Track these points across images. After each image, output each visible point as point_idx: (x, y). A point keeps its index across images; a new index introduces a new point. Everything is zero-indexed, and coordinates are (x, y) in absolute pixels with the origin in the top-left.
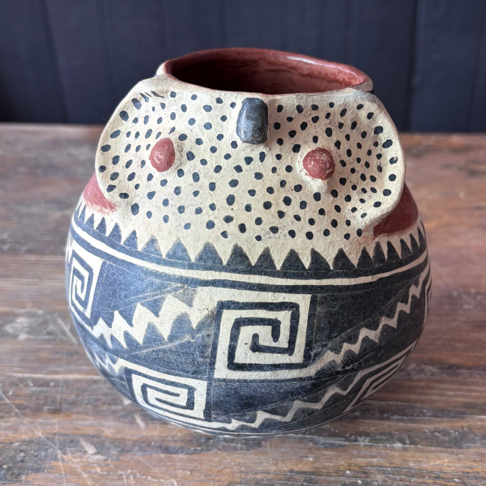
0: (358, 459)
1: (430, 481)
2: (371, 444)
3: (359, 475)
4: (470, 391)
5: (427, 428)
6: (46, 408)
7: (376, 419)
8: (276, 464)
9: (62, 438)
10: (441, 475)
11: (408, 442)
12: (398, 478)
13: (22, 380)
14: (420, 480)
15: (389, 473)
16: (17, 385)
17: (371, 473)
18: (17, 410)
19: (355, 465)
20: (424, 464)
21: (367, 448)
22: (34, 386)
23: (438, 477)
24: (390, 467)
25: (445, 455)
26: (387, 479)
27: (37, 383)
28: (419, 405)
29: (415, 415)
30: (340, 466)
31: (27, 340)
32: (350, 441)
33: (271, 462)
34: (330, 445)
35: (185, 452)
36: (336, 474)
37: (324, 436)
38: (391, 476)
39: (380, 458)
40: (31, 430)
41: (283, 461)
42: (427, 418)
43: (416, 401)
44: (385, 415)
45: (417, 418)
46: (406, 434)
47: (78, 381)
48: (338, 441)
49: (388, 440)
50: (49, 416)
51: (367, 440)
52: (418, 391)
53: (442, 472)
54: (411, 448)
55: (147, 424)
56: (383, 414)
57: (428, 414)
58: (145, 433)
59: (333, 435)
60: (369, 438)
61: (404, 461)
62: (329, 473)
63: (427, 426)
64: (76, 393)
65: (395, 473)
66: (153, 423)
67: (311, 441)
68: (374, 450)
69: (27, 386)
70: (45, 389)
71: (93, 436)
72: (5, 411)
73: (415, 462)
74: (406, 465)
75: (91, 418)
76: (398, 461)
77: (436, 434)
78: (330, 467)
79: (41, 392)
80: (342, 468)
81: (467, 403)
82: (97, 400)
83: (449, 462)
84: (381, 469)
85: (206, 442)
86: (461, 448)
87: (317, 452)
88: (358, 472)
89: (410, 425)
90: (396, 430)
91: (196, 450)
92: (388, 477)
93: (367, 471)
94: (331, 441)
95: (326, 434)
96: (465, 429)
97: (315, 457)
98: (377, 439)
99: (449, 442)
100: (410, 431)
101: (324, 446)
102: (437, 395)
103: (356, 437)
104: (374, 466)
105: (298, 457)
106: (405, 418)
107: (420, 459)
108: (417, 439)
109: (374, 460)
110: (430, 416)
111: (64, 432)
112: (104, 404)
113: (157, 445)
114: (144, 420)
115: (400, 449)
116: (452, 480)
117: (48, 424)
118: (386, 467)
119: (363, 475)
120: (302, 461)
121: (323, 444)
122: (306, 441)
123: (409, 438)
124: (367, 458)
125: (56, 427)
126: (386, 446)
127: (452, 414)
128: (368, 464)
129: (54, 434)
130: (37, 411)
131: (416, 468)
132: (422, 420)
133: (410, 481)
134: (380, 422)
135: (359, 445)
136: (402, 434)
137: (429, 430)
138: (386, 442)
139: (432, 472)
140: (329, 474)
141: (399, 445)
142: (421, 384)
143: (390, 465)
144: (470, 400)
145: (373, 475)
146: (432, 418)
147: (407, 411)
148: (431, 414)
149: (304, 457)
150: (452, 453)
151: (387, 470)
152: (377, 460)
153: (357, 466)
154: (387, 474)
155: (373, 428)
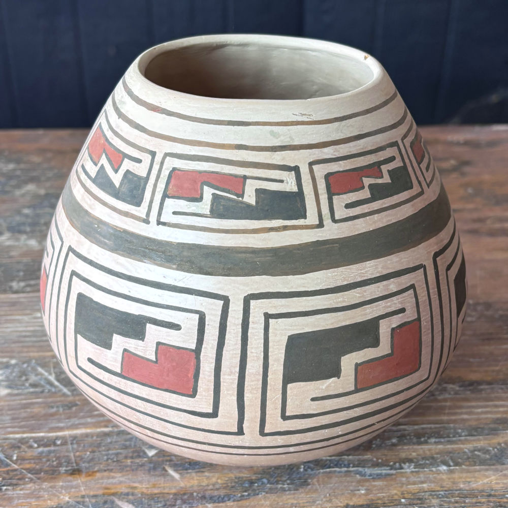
0: (409, 487)
1: (483, 500)
2: (417, 470)
3: (415, 502)
4: (496, 406)
5: (466, 448)
6: (63, 469)
7: (414, 444)
8: (330, 501)
9: (94, 501)
10: (493, 493)
11: (452, 464)
12: (453, 500)
13: (23, 441)
14: (474, 500)
15: (443, 497)
16: (19, 447)
17: (425, 499)
18: (29, 475)
19: (408, 493)
20: (473, 484)
21: (414, 474)
22: (39, 446)
23: (490, 495)
24: (442, 491)
25: (491, 473)
26: (442, 503)
27: (41, 442)
28: (452, 425)
29: (451, 436)
30: (393, 495)
31: (9, 395)
32: (396, 469)
33: (324, 500)
34: (378, 475)
35: (232, 500)
36: (392, 504)
37: (369, 467)
38: (445, 499)
39: (430, 483)
40: (55, 495)
41: (336, 497)
42: (463, 438)
43: (448, 422)
44: (422, 439)
45: (454, 439)
46: (447, 456)
47: (87, 435)
48: (384, 471)
49: (431, 464)
50: (70, 478)
51: (412, 467)
52: (447, 411)
53: (492, 490)
54: (456, 469)
55: (180, 474)
56: (420, 438)
57: (463, 434)
58: (182, 485)
59: (376, 465)
60: (413, 464)
61: (454, 483)
62: (384, 503)
63: (465, 446)
64: (90, 450)
65: (449, 496)
66: (187, 473)
67: (358, 474)
68: (422, 475)
69: (31, 447)
70: (52, 448)
71: (128, 494)
72: (17, 478)
73: (464, 483)
74: (457, 487)
75: (119, 475)
76: (447, 484)
77: (476, 453)
78: (384, 497)
79: (50, 452)
80: (396, 497)
81: (498, 419)
82: (117, 454)
83: (496, 479)
84: (433, 493)
85: (250, 486)
86: (503, 464)
87: (367, 484)
88: (413, 499)
89: (449, 447)
90: (437, 454)
91: (243, 496)
92: (442, 501)
93: (421, 497)
94: (377, 471)
95: (370, 465)
96: (503, 445)
97: (366, 490)
98: (420, 465)
99: (491, 459)
100: (450, 453)
101: (371, 477)
102: (466, 413)
103: (400, 465)
104: (426, 492)
105: (350, 492)
106: (442, 440)
107: (469, 480)
108: (460, 460)
109: (425, 485)
110: (466, 436)
111: (92, 493)
112: (126, 457)
113: (200, 495)
114: (176, 471)
115: (446, 471)
116: (503, 496)
117: (72, 487)
118: (438, 491)
119: (419, 502)
120: (355, 495)
121: (370, 475)
122: (352, 474)
123: (452, 459)
124: (417, 484)
125: (82, 489)
126: (432, 471)
127: (486, 432)
128: (420, 490)
129: (83, 497)
130: (53, 474)
131: (467, 488)
132: (460, 440)
133: (465, 502)
134: (420, 447)
135: (406, 472)
136: (444, 456)
137: (469, 450)
138: (431, 467)
139: (483, 491)
140: (385, 505)
141: (445, 468)
142: (448, 404)
143: (442, 489)
144: (499, 416)
145: (428, 501)
146: (468, 438)
147: (442, 433)
148: (467, 433)
149: (355, 490)
150: (497, 470)
151: (440, 494)
152: (428, 486)
153: (410, 493)
154: (440, 498)
155: (414, 454)
